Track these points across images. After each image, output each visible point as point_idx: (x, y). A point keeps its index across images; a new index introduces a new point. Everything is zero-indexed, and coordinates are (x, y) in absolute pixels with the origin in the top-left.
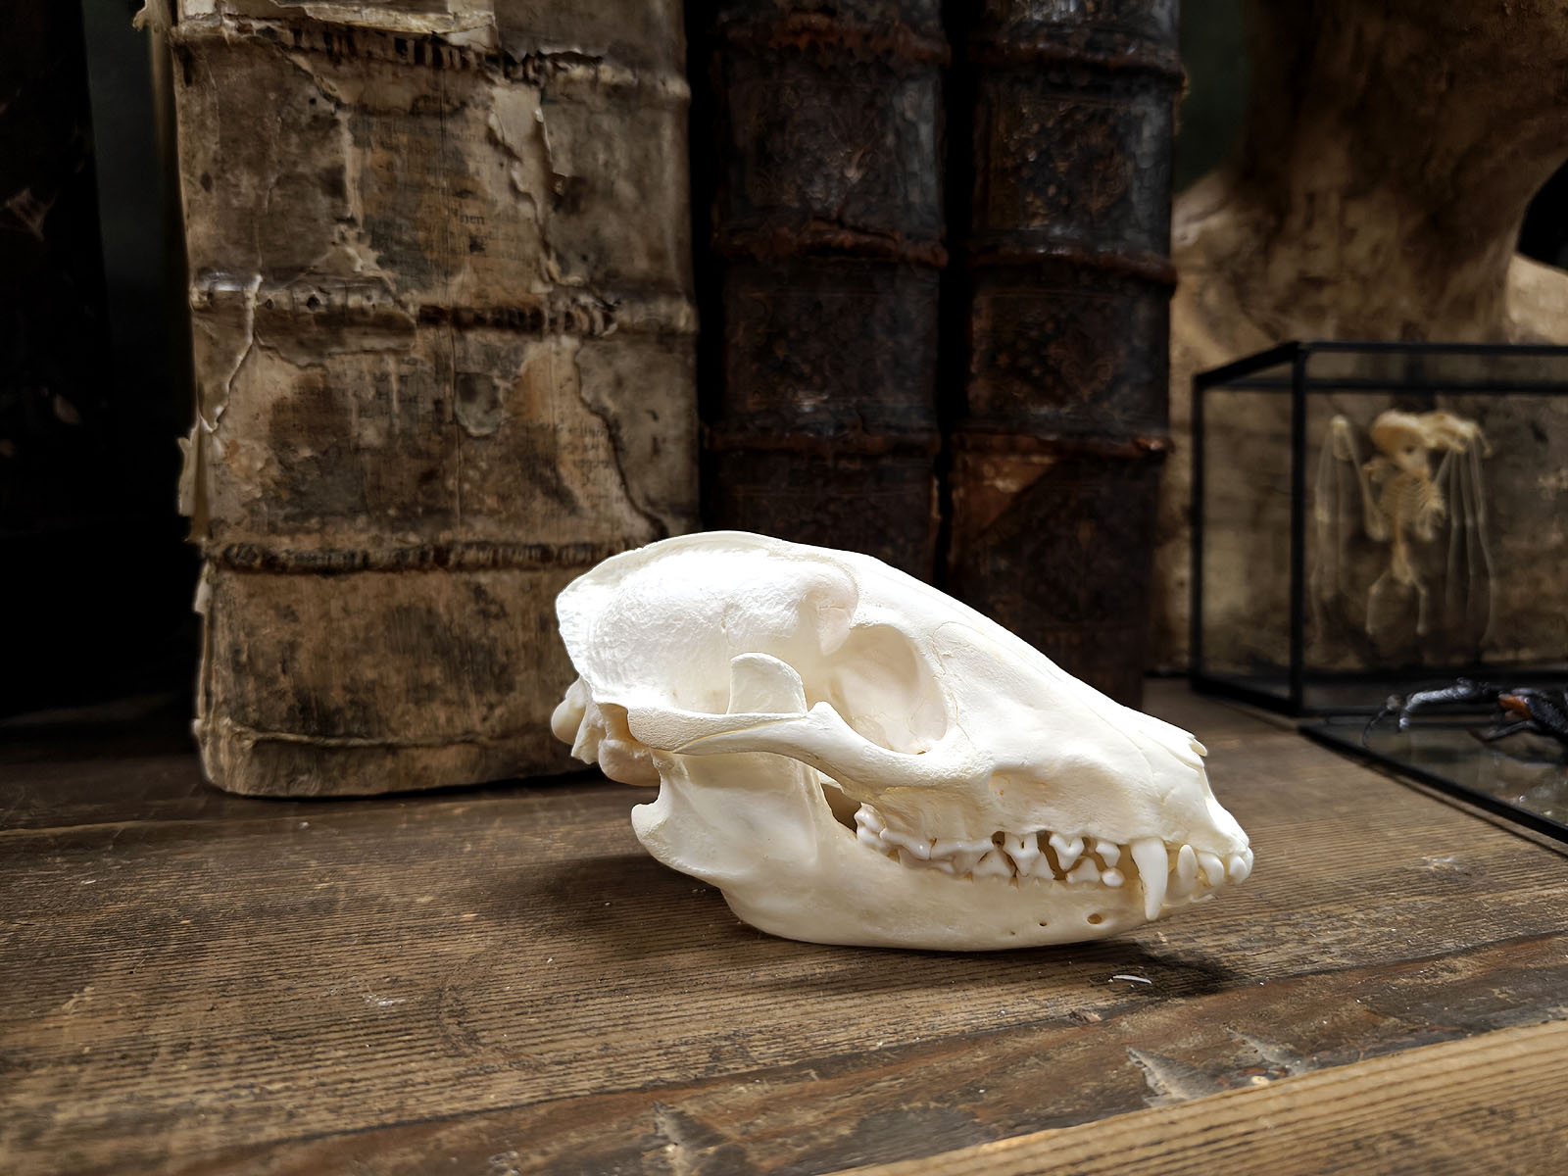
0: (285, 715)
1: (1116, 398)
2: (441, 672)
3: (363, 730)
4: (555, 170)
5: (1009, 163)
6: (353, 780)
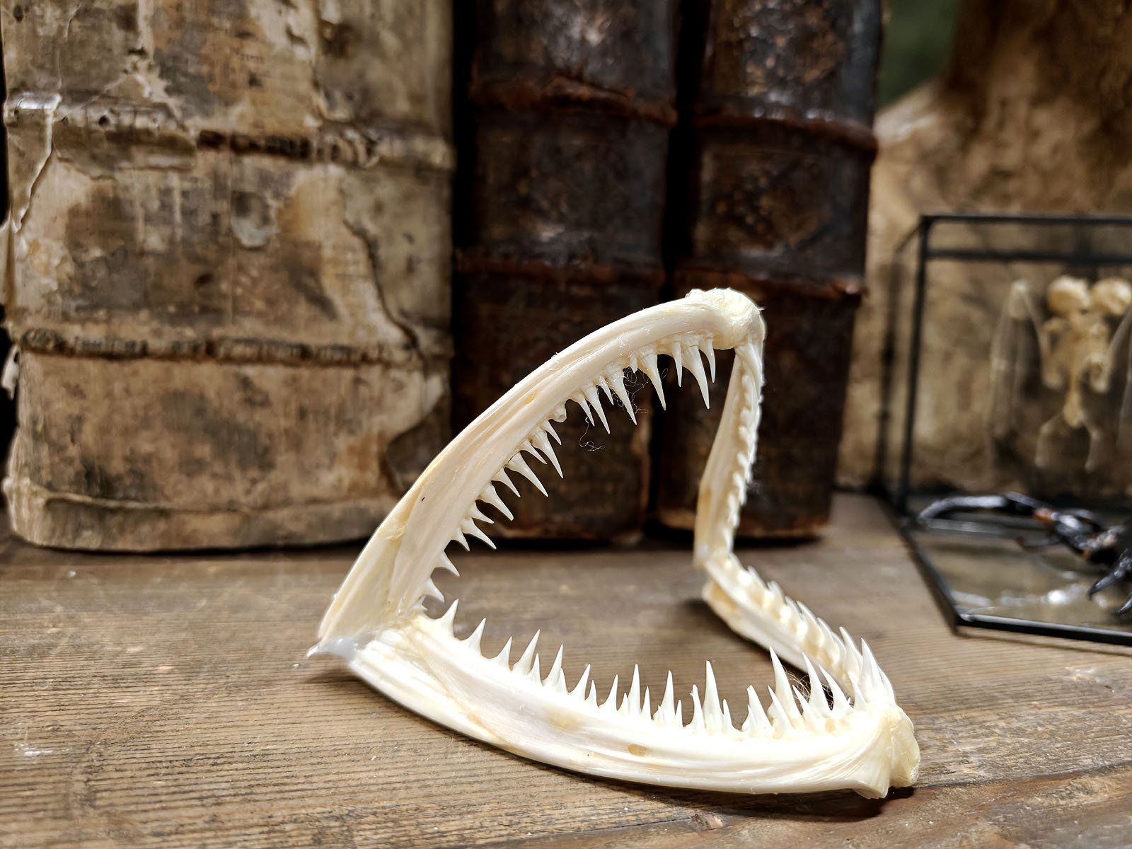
0: (72, 478)
1: (818, 246)
2: (210, 450)
3: (140, 495)
4: (323, 17)
5: (733, 38)
6: (129, 537)
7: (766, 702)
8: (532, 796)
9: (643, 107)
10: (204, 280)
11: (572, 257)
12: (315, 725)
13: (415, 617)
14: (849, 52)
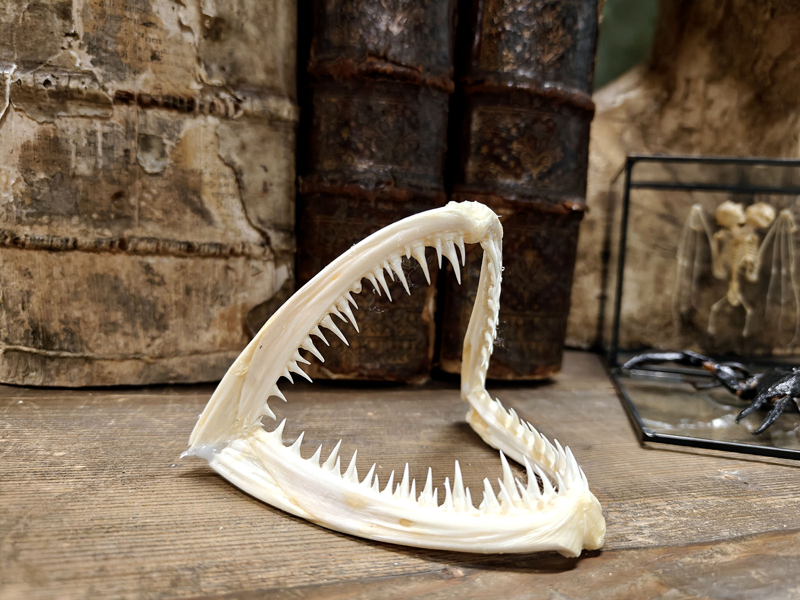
0: (23, 335)
1: (553, 177)
2: (122, 315)
3: (71, 347)
4: (204, 12)
5: (494, 31)
6: (63, 377)
7: (497, 489)
8: (330, 555)
9: (429, 78)
10: (118, 196)
11: (379, 183)
12: (181, 505)
13: (256, 431)
14: (575, 42)
